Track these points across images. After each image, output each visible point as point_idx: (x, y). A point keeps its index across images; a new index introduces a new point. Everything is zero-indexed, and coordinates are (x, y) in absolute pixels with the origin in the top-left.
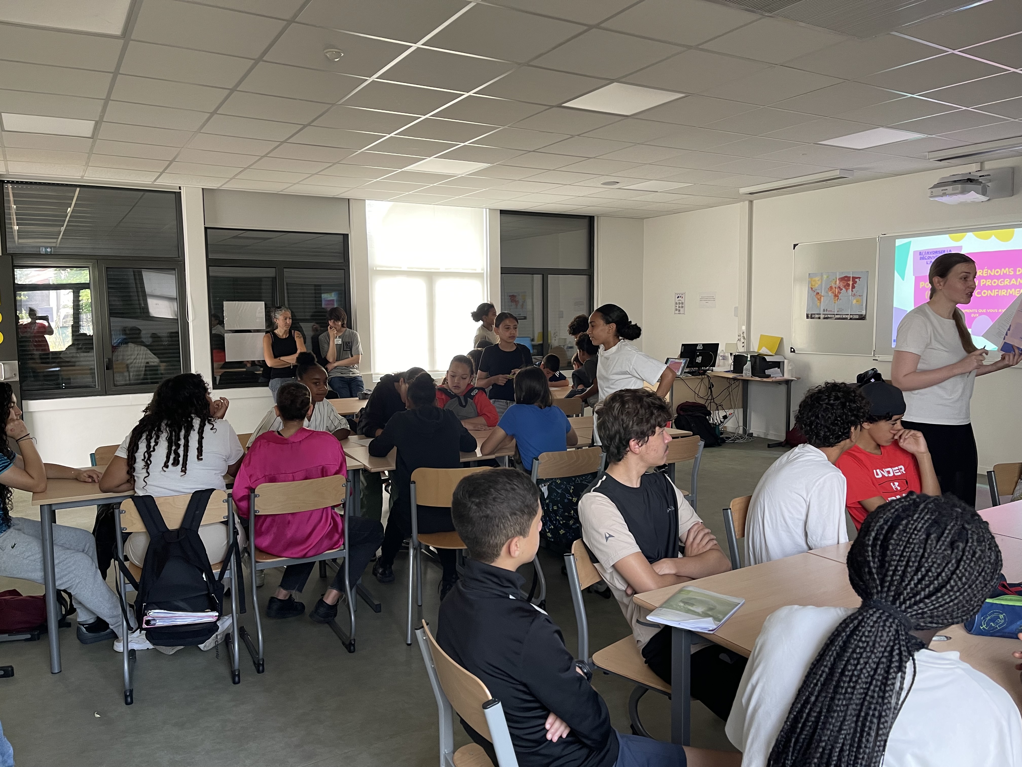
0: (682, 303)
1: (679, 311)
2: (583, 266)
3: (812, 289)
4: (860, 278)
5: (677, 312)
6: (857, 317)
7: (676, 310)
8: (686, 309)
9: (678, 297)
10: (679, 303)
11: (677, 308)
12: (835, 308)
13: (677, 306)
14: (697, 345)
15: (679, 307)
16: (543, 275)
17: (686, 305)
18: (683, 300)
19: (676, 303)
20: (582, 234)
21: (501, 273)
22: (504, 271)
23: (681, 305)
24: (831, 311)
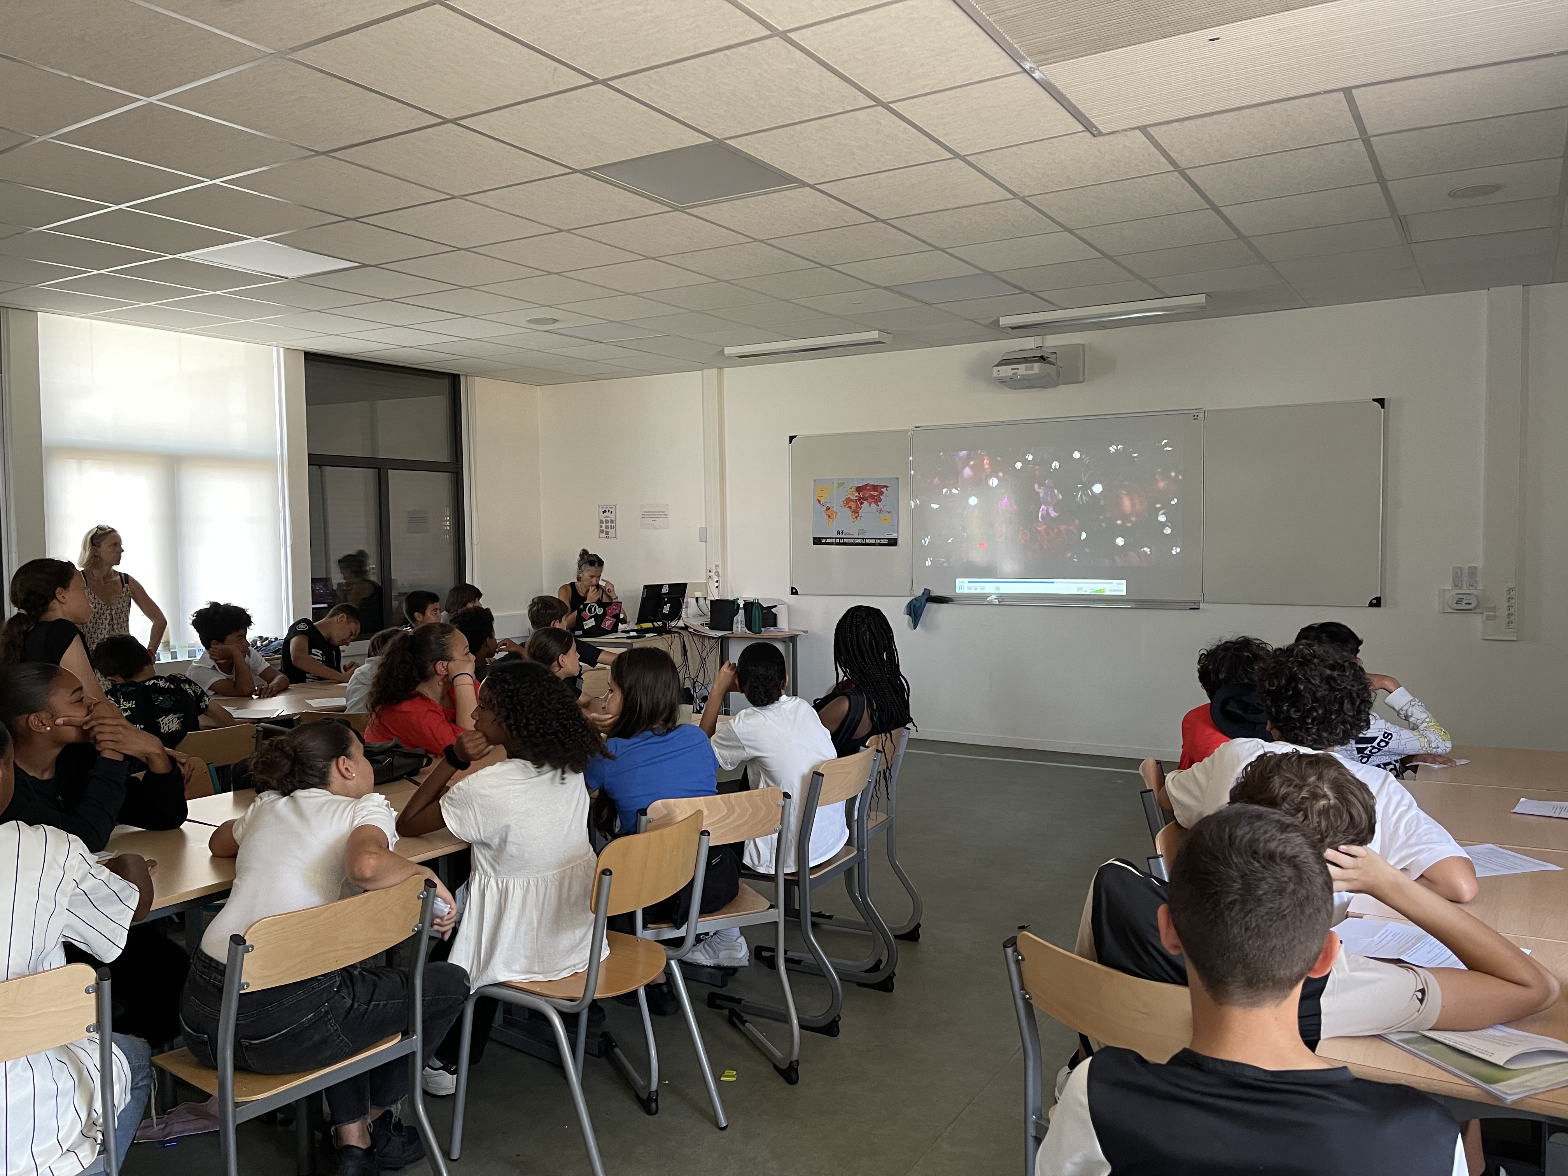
0: (612, 522)
1: (607, 533)
2: (442, 456)
3: (819, 501)
4: (887, 487)
5: (604, 535)
6: (886, 542)
7: (602, 531)
8: (618, 530)
9: (604, 512)
10: (607, 522)
11: (604, 528)
12: (853, 529)
13: (604, 525)
14: (661, 586)
15: (607, 527)
16: (379, 469)
17: (619, 524)
18: (612, 516)
19: (602, 522)
20: (440, 403)
21: (309, 465)
22: (317, 461)
23: (609, 524)
24: (849, 534)
